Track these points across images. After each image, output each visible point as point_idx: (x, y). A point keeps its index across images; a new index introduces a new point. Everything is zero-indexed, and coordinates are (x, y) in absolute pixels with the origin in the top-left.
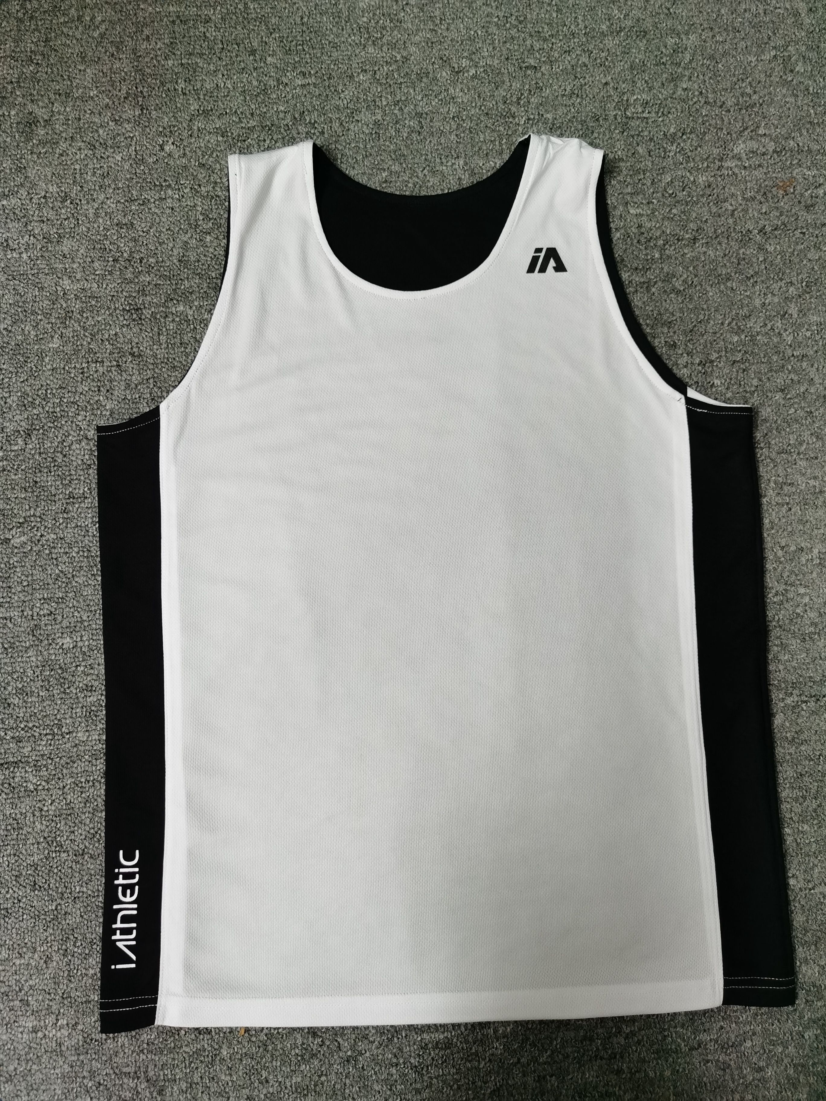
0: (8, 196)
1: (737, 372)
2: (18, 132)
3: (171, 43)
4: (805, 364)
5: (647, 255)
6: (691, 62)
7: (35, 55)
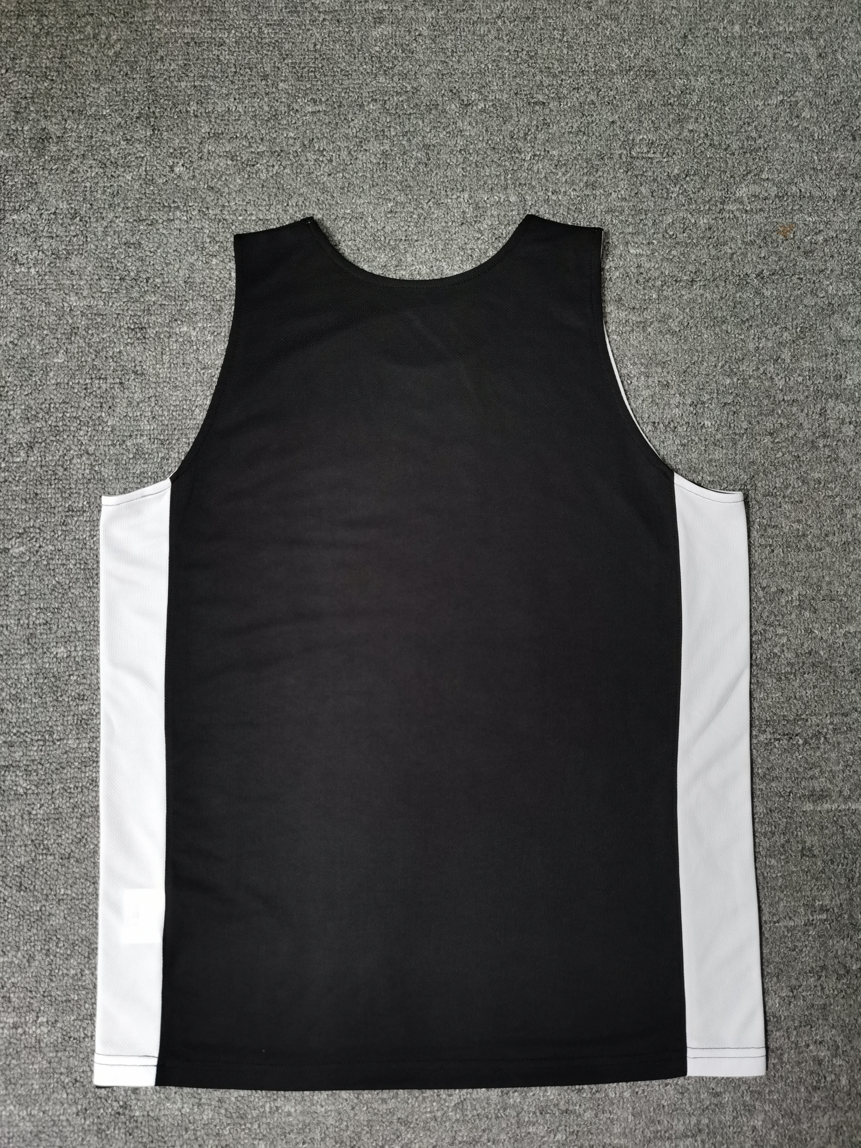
0: (18, 210)
1: (728, 414)
2: (30, 147)
3: (185, 65)
4: (795, 409)
5: (644, 295)
6: (698, 103)
7: (50, 71)
